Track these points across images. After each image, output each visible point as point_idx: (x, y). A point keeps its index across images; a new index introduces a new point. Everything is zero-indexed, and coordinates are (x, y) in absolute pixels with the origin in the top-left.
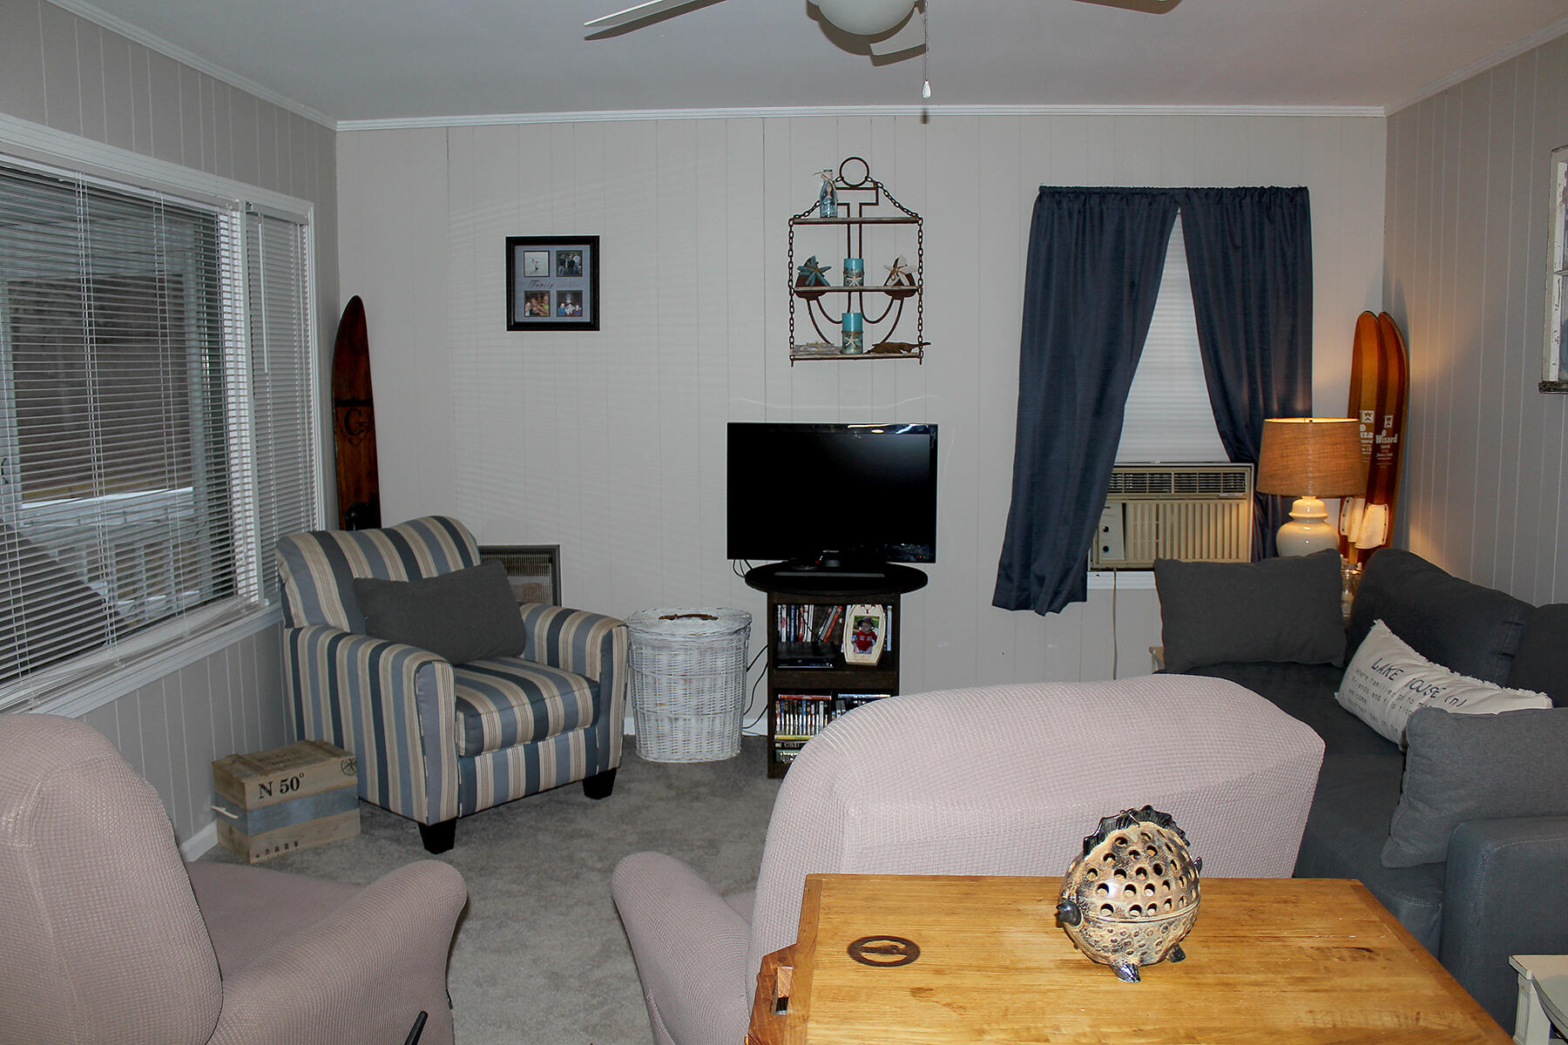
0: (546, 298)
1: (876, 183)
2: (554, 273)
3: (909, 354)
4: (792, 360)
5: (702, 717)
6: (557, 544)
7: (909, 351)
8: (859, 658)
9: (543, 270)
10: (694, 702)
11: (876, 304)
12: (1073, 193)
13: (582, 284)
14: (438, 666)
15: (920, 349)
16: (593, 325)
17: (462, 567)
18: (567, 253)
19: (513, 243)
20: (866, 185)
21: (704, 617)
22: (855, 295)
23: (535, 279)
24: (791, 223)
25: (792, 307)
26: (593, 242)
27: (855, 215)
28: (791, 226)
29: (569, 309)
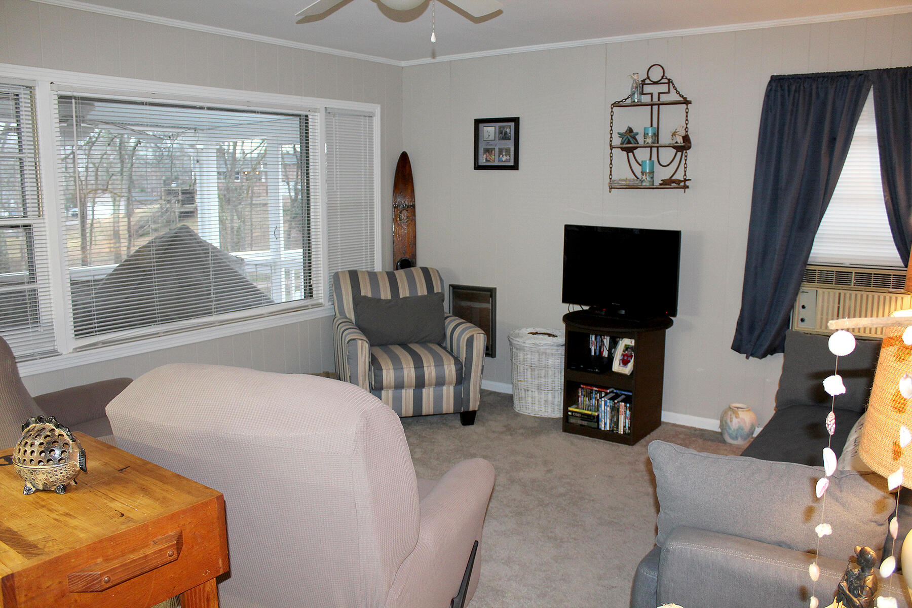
0: (493, 152)
1: (669, 80)
2: (497, 138)
3: (679, 186)
4: (611, 189)
5: (541, 391)
6: (495, 287)
7: (679, 184)
8: (620, 370)
9: (492, 137)
10: (536, 382)
11: (667, 155)
12: (792, 79)
13: (510, 145)
14: (359, 342)
15: (685, 183)
16: (515, 167)
17: (426, 293)
18: (504, 127)
19: (478, 122)
20: (663, 81)
21: (550, 335)
22: (654, 150)
23: (488, 141)
24: (612, 106)
25: (611, 157)
26: (516, 121)
27: (655, 99)
28: (612, 108)
29: (504, 159)
